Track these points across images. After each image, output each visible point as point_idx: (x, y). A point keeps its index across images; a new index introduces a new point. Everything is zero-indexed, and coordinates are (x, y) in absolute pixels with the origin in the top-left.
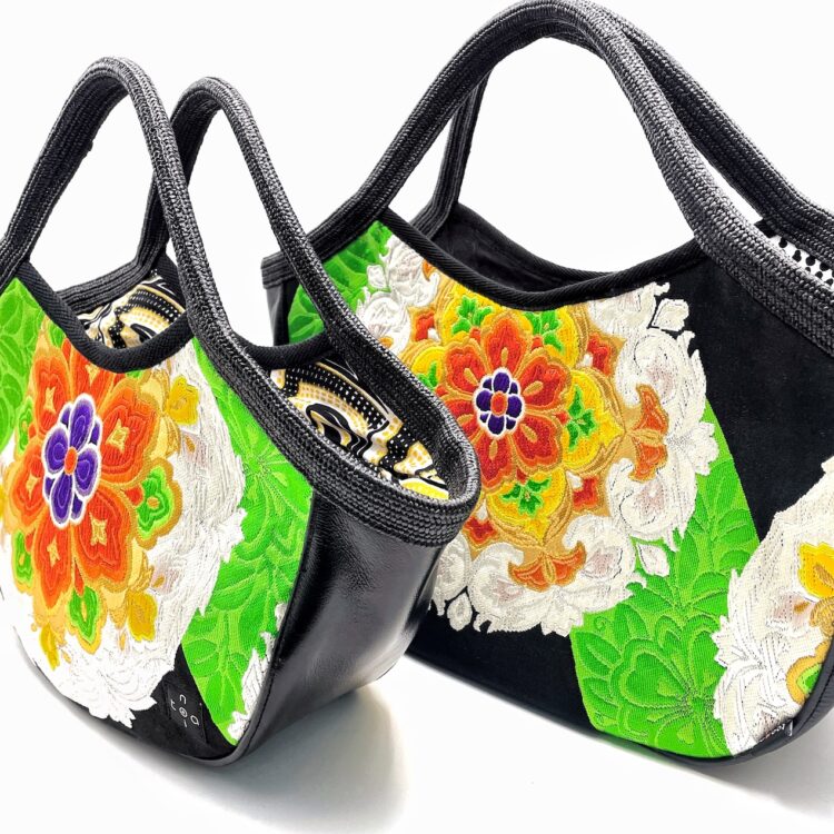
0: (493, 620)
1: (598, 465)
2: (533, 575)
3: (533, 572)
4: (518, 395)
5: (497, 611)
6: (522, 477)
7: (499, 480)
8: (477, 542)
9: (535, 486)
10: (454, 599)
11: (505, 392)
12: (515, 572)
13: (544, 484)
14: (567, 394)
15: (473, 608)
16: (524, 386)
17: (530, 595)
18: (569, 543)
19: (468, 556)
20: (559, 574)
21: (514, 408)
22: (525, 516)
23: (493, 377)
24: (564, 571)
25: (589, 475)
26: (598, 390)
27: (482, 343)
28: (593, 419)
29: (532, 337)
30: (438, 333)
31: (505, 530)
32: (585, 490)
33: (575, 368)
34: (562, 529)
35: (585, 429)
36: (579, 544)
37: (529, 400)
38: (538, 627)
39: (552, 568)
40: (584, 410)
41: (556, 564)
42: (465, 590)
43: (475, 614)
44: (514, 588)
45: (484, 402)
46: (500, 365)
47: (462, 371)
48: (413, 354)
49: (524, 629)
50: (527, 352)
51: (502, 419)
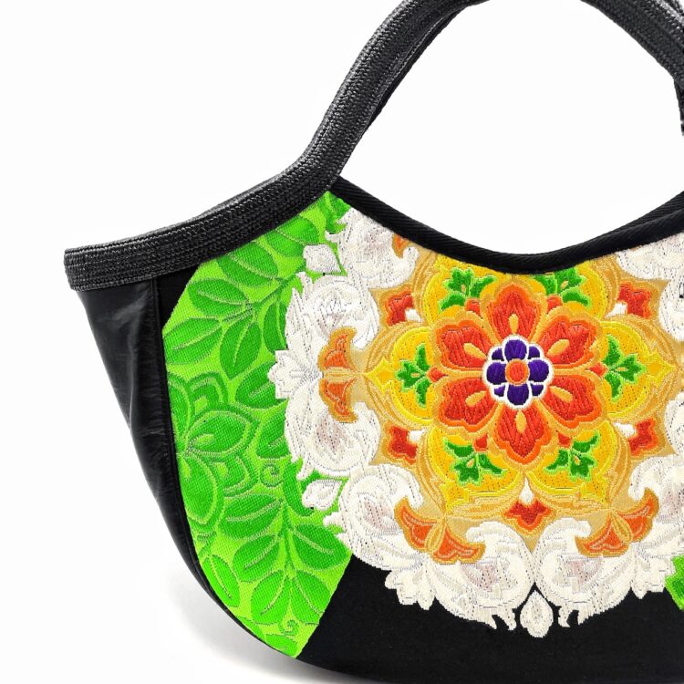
0: (579, 607)
1: (650, 407)
2: (605, 542)
3: (605, 538)
4: (542, 358)
5: (581, 596)
6: (564, 441)
7: (537, 453)
8: (530, 529)
9: (584, 447)
10: (525, 603)
11: (523, 358)
12: (586, 547)
13: (593, 441)
14: (598, 347)
15: (551, 604)
16: (546, 348)
17: (609, 564)
18: (636, 494)
19: (524, 549)
20: (634, 529)
21: (539, 372)
22: (579, 483)
23: (503, 347)
24: (639, 524)
25: (642, 419)
26: (637, 334)
27: (483, 314)
28: (637, 363)
29: (546, 297)
30: (419, 313)
31: (560, 505)
32: (640, 435)
33: (604, 319)
34: (625, 483)
35: (629, 376)
36: (648, 492)
37: (556, 361)
38: (631, 594)
39: (626, 526)
40: (623, 357)
41: (628, 521)
42: (534, 588)
43: (556, 610)
44: (591, 565)
45: (496, 375)
46: (510, 333)
47: (460, 347)
48: (388, 341)
49: (617, 602)
50: (543, 313)
51: (525, 386)
